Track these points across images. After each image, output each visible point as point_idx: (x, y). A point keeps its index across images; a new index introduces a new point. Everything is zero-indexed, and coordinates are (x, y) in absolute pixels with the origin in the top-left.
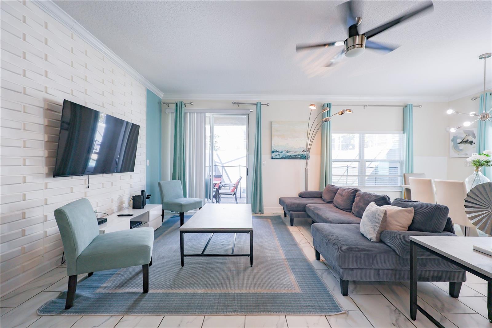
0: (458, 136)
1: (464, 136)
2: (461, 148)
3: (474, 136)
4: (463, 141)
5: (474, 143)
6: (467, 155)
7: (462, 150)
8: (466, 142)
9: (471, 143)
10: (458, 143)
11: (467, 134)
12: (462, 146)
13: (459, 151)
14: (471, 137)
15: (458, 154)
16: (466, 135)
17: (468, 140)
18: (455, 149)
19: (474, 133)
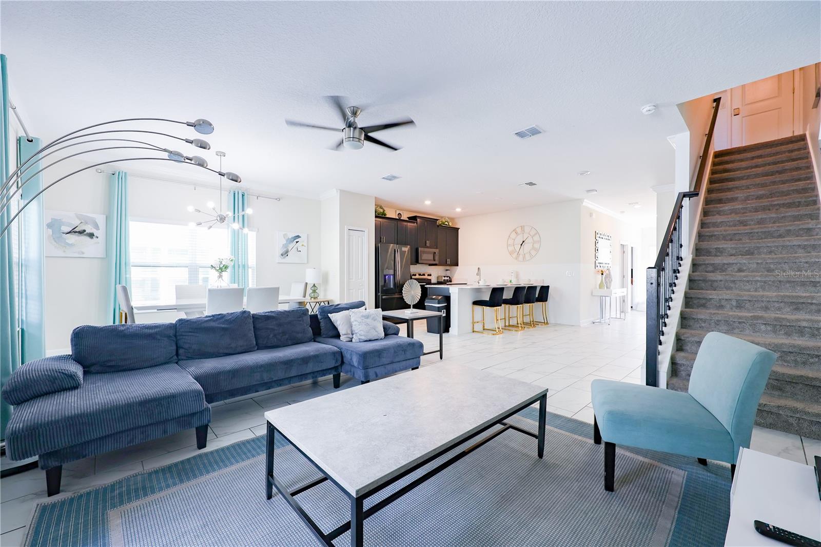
0: (63, 220)
1: (77, 222)
2: (69, 241)
3: (97, 227)
4: (75, 230)
5: (97, 237)
6: (83, 253)
7: (71, 244)
8: (82, 232)
9: (91, 235)
10: (63, 233)
11: (83, 221)
12: (73, 238)
13: (65, 247)
14: (91, 227)
15: (64, 252)
16: (81, 223)
17: (85, 231)
18: (55, 242)
19: (96, 222)
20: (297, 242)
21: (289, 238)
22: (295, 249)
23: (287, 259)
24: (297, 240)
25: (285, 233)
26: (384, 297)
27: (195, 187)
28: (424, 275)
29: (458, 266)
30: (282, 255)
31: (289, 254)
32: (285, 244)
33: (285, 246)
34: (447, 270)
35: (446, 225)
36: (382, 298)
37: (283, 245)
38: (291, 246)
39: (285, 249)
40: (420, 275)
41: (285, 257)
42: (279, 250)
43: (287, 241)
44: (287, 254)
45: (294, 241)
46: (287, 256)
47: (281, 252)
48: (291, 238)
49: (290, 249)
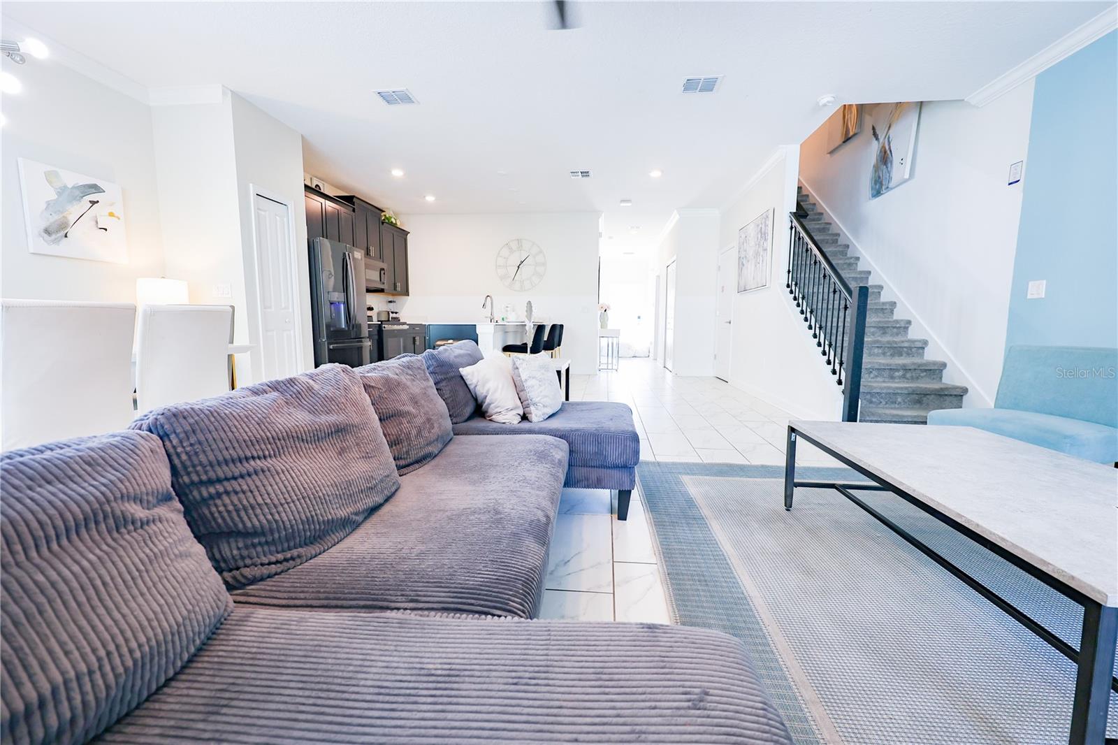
20: (93, 203)
21: (65, 187)
22: (87, 221)
23: (67, 248)
24: (94, 197)
25: (49, 168)
26: (331, 347)
29: (408, 295)
30: (47, 232)
31: (72, 232)
32: (55, 202)
33: (55, 206)
35: (393, 222)
36: (328, 347)
37: (48, 203)
38: (73, 211)
39: (56, 217)
41: (56, 241)
42: (35, 217)
43: (59, 194)
44: (63, 233)
45: (82, 197)
46: (66, 236)
47: (44, 225)
48: (74, 187)
49: (72, 219)
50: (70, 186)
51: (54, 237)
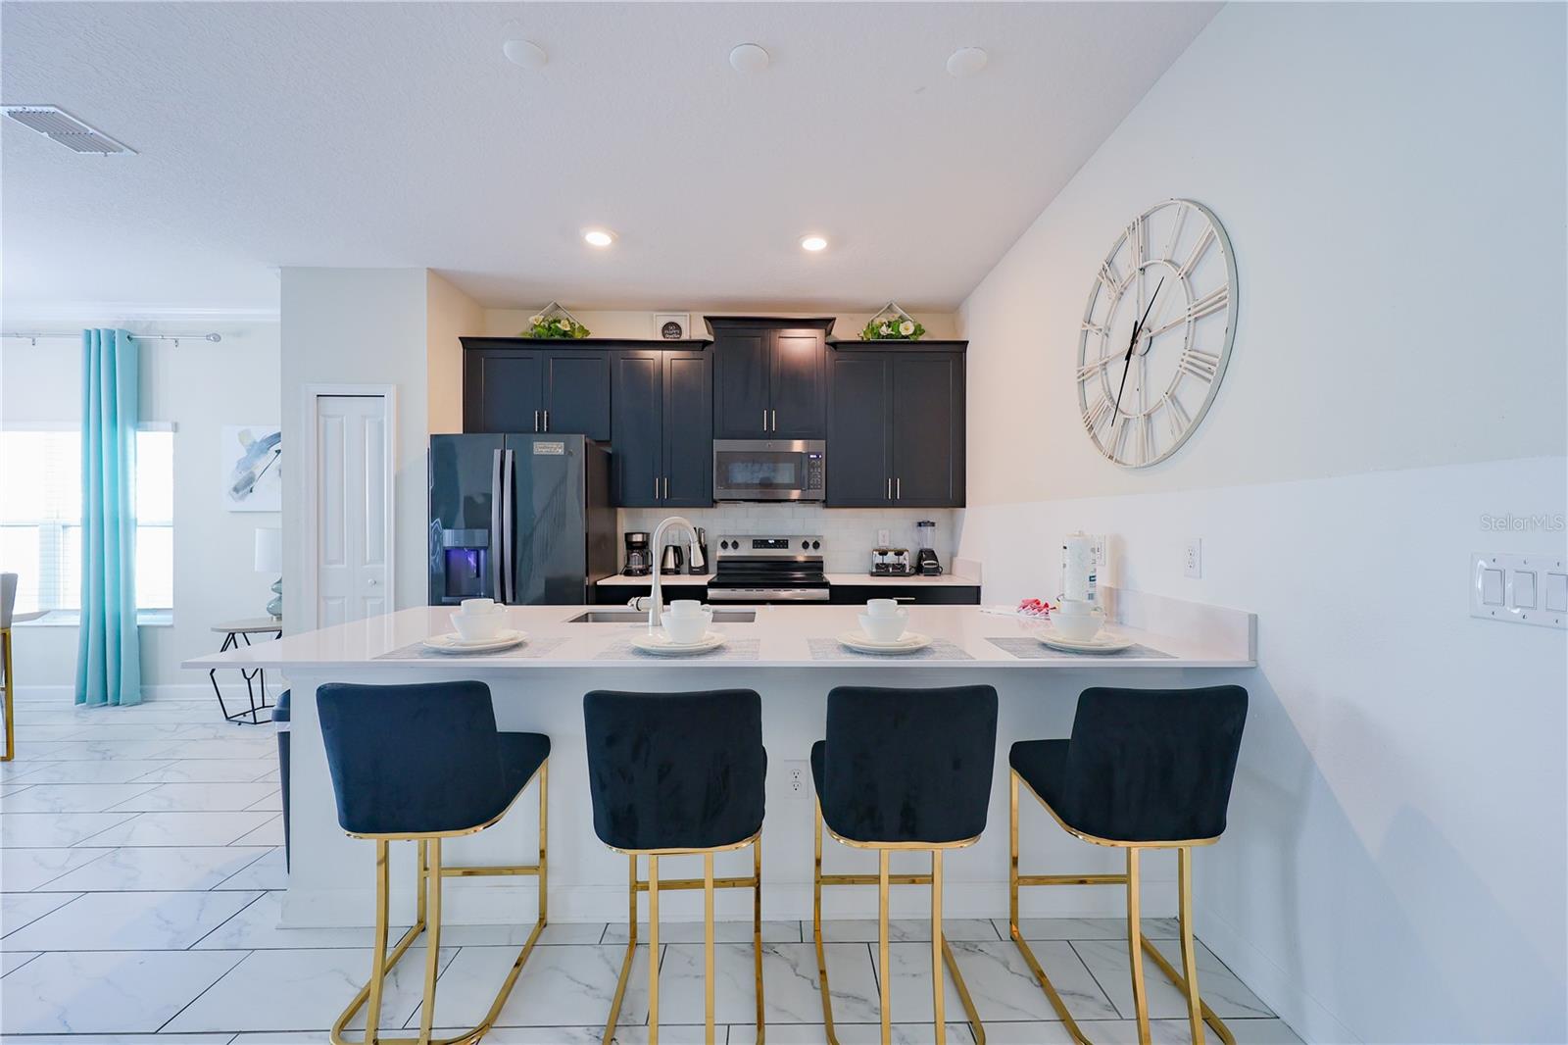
20: (278, 452)
21: (255, 442)
22: (272, 472)
23: (251, 502)
24: (278, 447)
25: (244, 428)
27: (34, 340)
28: (782, 543)
29: (964, 506)
30: (236, 490)
31: (256, 486)
32: (246, 458)
33: (245, 464)
34: (920, 524)
35: (889, 336)
37: (239, 462)
38: (261, 463)
39: (244, 474)
40: (760, 543)
41: (242, 498)
42: (230, 477)
43: (249, 451)
44: (249, 489)
45: (268, 449)
46: (251, 491)
47: (233, 483)
48: (262, 441)
49: (258, 472)
50: (258, 440)
51: (241, 493)
